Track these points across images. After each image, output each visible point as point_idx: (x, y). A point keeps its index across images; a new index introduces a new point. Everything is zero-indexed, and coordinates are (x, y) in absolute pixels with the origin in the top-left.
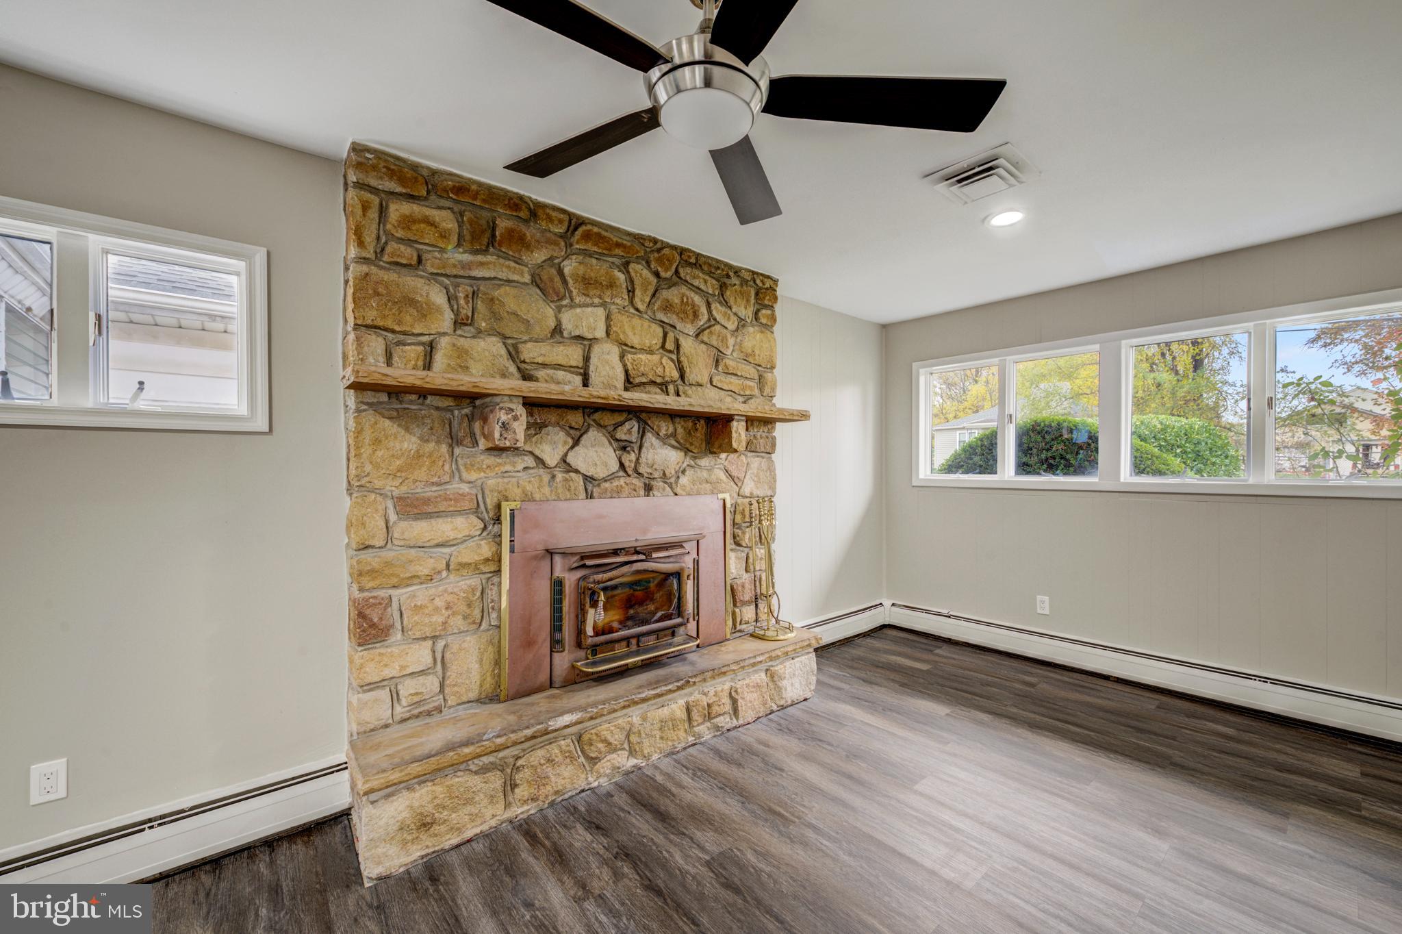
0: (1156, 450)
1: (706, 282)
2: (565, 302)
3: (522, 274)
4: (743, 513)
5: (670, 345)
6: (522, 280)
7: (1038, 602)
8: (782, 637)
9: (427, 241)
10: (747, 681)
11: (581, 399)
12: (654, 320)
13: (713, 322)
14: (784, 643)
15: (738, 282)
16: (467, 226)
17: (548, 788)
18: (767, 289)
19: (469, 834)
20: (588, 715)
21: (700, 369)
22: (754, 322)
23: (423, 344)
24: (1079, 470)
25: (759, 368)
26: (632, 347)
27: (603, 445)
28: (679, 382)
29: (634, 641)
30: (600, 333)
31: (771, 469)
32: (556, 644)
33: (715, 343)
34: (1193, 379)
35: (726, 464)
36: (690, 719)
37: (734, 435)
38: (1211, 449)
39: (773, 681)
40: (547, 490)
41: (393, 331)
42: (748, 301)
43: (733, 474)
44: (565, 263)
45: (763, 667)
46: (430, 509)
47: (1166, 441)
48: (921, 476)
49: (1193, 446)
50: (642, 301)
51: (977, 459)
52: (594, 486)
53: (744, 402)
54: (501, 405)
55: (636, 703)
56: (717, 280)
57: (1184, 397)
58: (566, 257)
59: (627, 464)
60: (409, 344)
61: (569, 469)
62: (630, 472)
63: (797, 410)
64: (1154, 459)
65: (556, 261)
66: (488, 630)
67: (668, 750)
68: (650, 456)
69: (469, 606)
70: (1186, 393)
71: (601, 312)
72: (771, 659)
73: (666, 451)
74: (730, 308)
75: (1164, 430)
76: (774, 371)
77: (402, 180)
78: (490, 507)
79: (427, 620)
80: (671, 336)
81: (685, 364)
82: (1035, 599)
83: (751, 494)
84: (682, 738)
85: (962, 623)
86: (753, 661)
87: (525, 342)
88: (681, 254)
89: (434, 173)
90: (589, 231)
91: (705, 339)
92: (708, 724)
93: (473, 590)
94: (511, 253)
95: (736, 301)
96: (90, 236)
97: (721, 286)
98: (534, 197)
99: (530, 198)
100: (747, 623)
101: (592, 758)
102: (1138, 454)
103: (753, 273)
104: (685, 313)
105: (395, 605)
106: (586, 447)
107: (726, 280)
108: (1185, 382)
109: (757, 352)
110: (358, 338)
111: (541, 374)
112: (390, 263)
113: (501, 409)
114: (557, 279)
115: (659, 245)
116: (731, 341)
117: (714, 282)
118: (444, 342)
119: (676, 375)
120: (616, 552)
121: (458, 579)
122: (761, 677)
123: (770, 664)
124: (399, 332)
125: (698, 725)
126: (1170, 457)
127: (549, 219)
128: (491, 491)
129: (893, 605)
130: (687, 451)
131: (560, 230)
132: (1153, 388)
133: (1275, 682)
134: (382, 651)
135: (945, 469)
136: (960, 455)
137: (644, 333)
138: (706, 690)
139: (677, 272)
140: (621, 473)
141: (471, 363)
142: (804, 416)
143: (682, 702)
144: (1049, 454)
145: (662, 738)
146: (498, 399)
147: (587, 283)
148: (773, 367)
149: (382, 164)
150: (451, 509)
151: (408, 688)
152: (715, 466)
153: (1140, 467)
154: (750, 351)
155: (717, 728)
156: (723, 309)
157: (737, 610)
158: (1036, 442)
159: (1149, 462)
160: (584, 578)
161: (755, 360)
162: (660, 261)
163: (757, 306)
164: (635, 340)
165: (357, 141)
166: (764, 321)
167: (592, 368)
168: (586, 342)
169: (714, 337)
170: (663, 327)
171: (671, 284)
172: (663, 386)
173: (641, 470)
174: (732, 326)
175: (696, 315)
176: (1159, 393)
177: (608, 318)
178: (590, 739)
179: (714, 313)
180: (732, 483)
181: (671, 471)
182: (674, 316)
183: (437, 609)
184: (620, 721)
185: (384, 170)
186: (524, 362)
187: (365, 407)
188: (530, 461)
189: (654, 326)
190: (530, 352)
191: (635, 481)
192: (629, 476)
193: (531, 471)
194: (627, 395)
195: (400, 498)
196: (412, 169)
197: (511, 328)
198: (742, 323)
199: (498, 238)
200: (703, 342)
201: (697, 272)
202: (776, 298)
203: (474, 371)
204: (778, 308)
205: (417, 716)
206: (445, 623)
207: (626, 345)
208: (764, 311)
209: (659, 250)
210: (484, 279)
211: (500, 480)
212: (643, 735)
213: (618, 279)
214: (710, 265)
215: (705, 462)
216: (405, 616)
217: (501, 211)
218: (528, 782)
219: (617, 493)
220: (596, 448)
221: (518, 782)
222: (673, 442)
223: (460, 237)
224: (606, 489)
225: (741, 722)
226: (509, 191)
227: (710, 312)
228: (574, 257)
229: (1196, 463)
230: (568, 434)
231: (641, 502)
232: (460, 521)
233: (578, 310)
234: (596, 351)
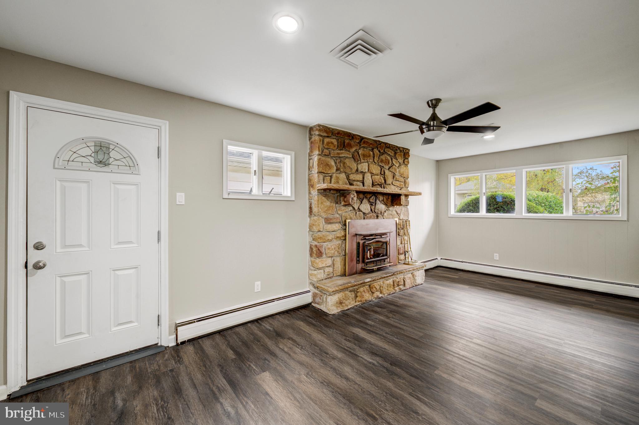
0: (535, 204)
1: (391, 152)
2: (359, 162)
3: (350, 155)
4: (400, 225)
5: (383, 173)
6: (350, 157)
7: (495, 256)
8: (414, 264)
9: (331, 148)
10: (407, 276)
11: (369, 191)
12: (379, 165)
13: (393, 165)
14: (415, 266)
15: (399, 152)
16: (339, 143)
17: (364, 298)
18: (407, 153)
19: (349, 307)
20: (373, 280)
21: (389, 181)
22: (403, 164)
23: (329, 176)
24: (508, 211)
25: (405, 178)
26: (373, 174)
27: (367, 204)
28: (384, 184)
29: (375, 262)
30: (367, 170)
31: (407, 211)
32: (358, 262)
33: (393, 171)
34: (551, 173)
35: (396, 209)
36: (394, 285)
37: (402, 200)
38: (555, 204)
39: (413, 277)
40: (355, 217)
41: (324, 173)
42: (402, 157)
43: (398, 212)
44: (359, 151)
45: (411, 272)
46: (332, 221)
47: (538, 201)
48: (452, 214)
49: (548, 203)
50: (376, 160)
51: (471, 208)
52: (365, 216)
53: (400, 190)
54: (351, 193)
55: (382, 278)
56: (394, 151)
57: (547, 180)
58: (360, 149)
59: (372, 209)
60: (327, 176)
61: (359, 210)
62: (373, 212)
63: (418, 192)
64: (534, 208)
65: (357, 150)
66: (342, 256)
67: (389, 293)
68: (378, 207)
69: (339, 249)
70: (548, 179)
71: (367, 164)
72: (413, 270)
73: (382, 205)
74: (397, 160)
75: (538, 197)
76: (408, 179)
77: (327, 133)
78: (343, 221)
79: (330, 252)
80: (383, 170)
81: (386, 178)
82: (494, 255)
83: (403, 219)
84: (392, 290)
85: (467, 264)
86: (409, 270)
87: (350, 174)
88: (385, 145)
89: (333, 129)
90: (365, 141)
91: (391, 170)
92: (398, 287)
93: (340, 244)
94: (348, 149)
95: (399, 158)
96: (263, 152)
97: (395, 153)
98: (353, 133)
99: (352, 133)
100: (401, 260)
101: (373, 292)
102: (529, 206)
103: (403, 148)
104: (386, 162)
105: (324, 247)
106: (363, 204)
107: (396, 151)
108: (548, 174)
109: (404, 173)
110: (318, 176)
111: (355, 183)
112: (325, 155)
113: (352, 194)
114: (358, 156)
115: (380, 143)
116: (398, 170)
117: (393, 152)
118: (334, 175)
119: (384, 182)
120: (371, 235)
121: (336, 241)
122: (410, 275)
123: (412, 271)
124: (326, 173)
125: (396, 287)
126: (540, 207)
127: (356, 138)
128: (344, 217)
129: (441, 259)
130: (386, 205)
131: (358, 141)
132: (534, 177)
133: (572, 277)
134: (322, 259)
135: (459, 211)
136: (464, 206)
137: (376, 169)
138: (397, 277)
139: (384, 150)
140: (371, 212)
141: (339, 181)
142: (420, 194)
143: (392, 280)
144: (497, 206)
145: (387, 289)
146: (350, 191)
147: (364, 156)
148: (408, 178)
149: (324, 129)
150: (336, 221)
151: (327, 270)
152: (394, 209)
153: (529, 210)
154: (402, 173)
155: (400, 289)
156: (395, 160)
157: (399, 256)
158: (493, 202)
159: (532, 209)
160: (365, 242)
161: (403, 176)
162: (380, 147)
163: (404, 159)
164: (374, 172)
165: (319, 124)
166: (406, 163)
167: (365, 181)
168: (363, 173)
169: (393, 169)
170: (380, 167)
171: (383, 154)
172: (380, 185)
173: (376, 211)
174: (397, 165)
175: (389, 163)
176: (536, 179)
177: (369, 166)
178: (372, 287)
179: (393, 162)
180: (398, 215)
181: (383, 211)
182: (384, 164)
183: (332, 249)
184: (378, 283)
185: (324, 130)
186: (350, 180)
187: (319, 194)
188: (351, 208)
189: (379, 167)
190: (352, 177)
191: (374, 214)
192: (373, 213)
193: (352, 211)
194: (373, 189)
195: (325, 218)
196: (329, 129)
197: (348, 171)
198: (400, 165)
199: (345, 145)
200: (390, 171)
201: (389, 150)
202: (409, 156)
203: (340, 183)
204: (410, 159)
205: (328, 278)
206: (334, 253)
207: (372, 173)
208: (406, 160)
209: (380, 144)
210: (342, 157)
211: (345, 213)
212: (384, 288)
213: (371, 154)
214: (392, 147)
215: (391, 208)
216: (326, 250)
217: (346, 138)
218: (360, 296)
219: (370, 218)
220: (366, 204)
221: (358, 296)
222: (383, 202)
223: (338, 146)
224: (368, 217)
225: (406, 288)
226: (348, 132)
227: (392, 162)
228: (361, 149)
229: (549, 209)
230: (360, 200)
231: (376, 221)
232: (337, 225)
233: (362, 164)
234: (366, 175)
